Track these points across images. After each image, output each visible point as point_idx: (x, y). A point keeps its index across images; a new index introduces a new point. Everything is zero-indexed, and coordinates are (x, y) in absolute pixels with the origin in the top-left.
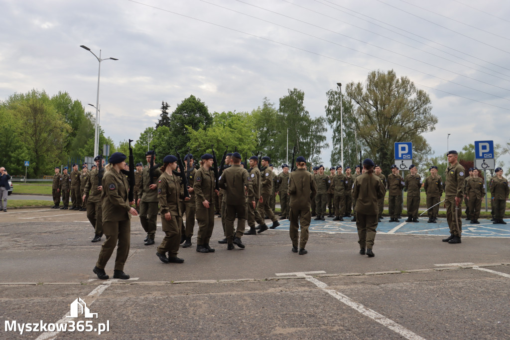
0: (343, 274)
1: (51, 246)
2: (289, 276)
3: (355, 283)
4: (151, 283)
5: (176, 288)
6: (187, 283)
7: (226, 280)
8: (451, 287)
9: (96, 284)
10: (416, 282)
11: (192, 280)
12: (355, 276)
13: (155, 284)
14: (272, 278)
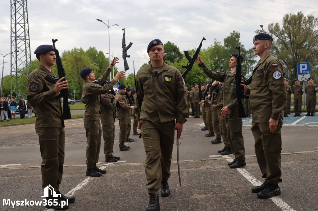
0: (251, 156)
2: (217, 157)
4: (131, 164)
9: (100, 165)
13: (134, 165)
14: (205, 159)
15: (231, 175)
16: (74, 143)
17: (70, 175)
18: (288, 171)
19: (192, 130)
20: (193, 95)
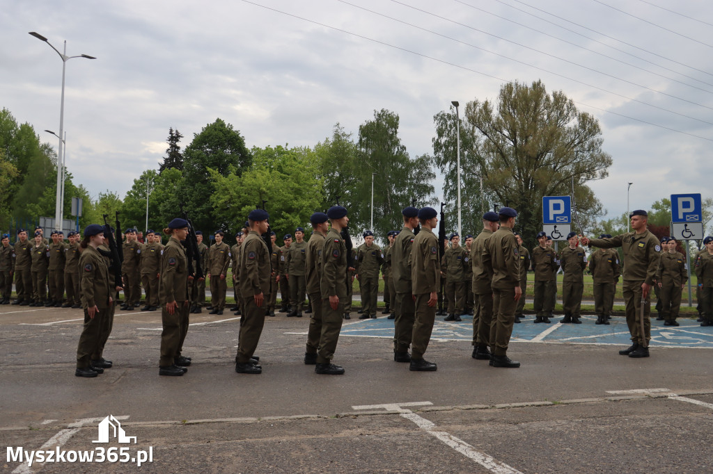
0: (460, 407)
2: (374, 410)
3: (480, 421)
5: (191, 431)
6: (209, 423)
7: (272, 418)
8: (634, 428)
9: (56, 427)
10: (577, 420)
11: (217, 418)
12: (480, 410)
13: (156, 426)
14: (346, 414)
15: (427, 450)
18: (562, 440)
19: (290, 344)
20: (290, 257)
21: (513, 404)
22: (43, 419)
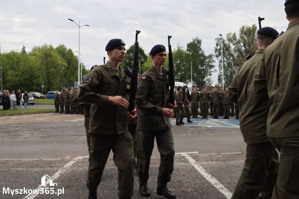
0: (208, 154)
1: (51, 136)
2: (177, 155)
3: (212, 160)
9: (70, 160)
12: (214, 156)
15: (189, 172)
16: (43, 138)
17: (41, 169)
18: (239, 169)
21: (227, 154)
22: (67, 156)
